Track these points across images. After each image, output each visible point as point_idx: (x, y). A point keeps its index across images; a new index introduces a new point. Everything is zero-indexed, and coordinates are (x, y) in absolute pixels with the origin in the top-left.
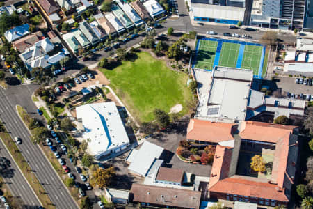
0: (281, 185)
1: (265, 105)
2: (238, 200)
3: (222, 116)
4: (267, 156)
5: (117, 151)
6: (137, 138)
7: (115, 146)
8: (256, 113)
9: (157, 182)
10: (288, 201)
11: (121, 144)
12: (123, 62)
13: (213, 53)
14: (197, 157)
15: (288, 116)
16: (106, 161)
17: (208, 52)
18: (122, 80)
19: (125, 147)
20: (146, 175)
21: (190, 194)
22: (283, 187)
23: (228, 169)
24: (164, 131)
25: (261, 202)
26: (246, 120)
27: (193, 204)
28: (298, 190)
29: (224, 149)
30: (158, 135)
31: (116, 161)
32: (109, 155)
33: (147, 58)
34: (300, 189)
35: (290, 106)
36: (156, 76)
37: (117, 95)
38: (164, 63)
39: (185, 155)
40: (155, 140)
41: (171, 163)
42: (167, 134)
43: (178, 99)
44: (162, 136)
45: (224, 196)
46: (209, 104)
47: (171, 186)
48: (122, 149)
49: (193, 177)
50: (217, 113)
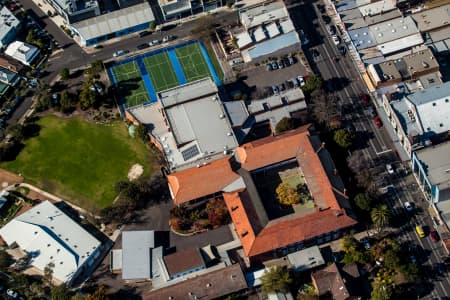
0: (335, 206)
1: (252, 116)
2: (290, 252)
3: (206, 153)
4: (289, 179)
5: (90, 263)
6: (106, 234)
7: (87, 257)
8: (246, 131)
9: (172, 278)
10: (356, 222)
11: (92, 251)
12: (23, 142)
13: (139, 79)
14: (202, 222)
15: (288, 116)
16: (83, 284)
17: (131, 80)
18: (36, 166)
19: (98, 254)
20: (151, 277)
21: (226, 274)
22: (341, 208)
23: (257, 218)
24: (138, 208)
25: (320, 241)
26: (241, 145)
27: (237, 283)
28: (358, 204)
29: (237, 194)
30: (132, 218)
31: (97, 277)
32: (82, 274)
33: (53, 123)
34: (360, 201)
35: (285, 103)
36: (81, 141)
37: (43, 189)
38: (81, 119)
39: (184, 227)
40: (133, 226)
41: (172, 246)
42: (145, 211)
43: (130, 159)
44: (139, 216)
45: (270, 255)
46: (179, 146)
47: (193, 275)
48: (96, 257)
49: (214, 250)
50: (198, 153)
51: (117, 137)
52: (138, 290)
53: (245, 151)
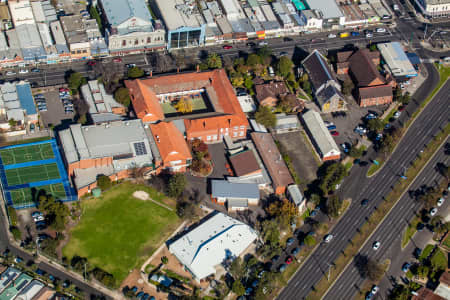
18: (123, 259)
27: (267, 137)
36: (99, 230)
37: (150, 255)
43: (126, 198)
46: (131, 156)
50: (143, 143)
51: (98, 206)
52: (264, 198)
53: (149, 115)
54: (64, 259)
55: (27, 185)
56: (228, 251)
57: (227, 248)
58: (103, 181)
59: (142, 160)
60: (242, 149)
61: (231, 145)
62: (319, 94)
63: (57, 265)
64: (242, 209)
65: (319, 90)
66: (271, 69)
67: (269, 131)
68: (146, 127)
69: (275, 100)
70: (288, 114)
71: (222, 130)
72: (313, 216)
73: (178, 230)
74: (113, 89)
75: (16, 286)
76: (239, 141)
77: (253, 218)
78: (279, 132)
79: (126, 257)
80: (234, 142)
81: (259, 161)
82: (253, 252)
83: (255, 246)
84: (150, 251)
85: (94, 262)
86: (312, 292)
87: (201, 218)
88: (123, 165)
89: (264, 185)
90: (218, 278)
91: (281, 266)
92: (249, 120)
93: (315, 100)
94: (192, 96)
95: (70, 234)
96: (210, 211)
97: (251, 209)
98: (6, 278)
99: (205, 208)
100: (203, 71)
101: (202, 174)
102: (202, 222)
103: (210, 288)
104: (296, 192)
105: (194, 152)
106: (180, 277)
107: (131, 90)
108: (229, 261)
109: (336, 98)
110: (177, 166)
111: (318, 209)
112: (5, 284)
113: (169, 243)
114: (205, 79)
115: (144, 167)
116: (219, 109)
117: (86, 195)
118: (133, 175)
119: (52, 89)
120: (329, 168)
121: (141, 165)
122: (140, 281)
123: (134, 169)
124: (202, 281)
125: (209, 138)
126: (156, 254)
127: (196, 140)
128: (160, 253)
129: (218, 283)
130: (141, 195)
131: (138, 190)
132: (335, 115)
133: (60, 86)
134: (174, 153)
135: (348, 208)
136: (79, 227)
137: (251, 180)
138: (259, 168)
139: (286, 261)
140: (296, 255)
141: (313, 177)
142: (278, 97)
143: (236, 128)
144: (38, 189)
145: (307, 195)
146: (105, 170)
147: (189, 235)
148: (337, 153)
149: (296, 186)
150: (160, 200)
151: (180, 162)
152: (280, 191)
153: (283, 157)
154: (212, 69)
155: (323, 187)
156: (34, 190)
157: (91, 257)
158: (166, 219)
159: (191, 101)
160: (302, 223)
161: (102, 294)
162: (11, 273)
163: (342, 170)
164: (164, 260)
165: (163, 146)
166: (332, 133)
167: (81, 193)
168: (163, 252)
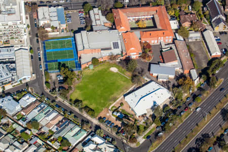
3: (118, 40)
18: (101, 103)
21: (179, 45)
33: (75, 95)
36: (90, 86)
37: (115, 101)
38: (76, 85)
43: (106, 71)
46: (110, 49)
50: (117, 43)
51: (92, 74)
52: (177, 75)
53: (122, 28)
54: (71, 100)
55: (57, 61)
56: (155, 102)
57: (155, 100)
58: (95, 61)
59: (116, 51)
60: (169, 48)
61: (163, 46)
62: (214, 21)
63: (67, 103)
64: (165, 80)
65: (213, 20)
66: (190, 7)
67: (184, 40)
68: (120, 34)
69: (190, 23)
70: (195, 31)
71: (159, 38)
72: (202, 86)
73: (131, 89)
74: (106, 13)
75: (44, 113)
76: (169, 44)
77: (171, 86)
78: (190, 40)
79: (102, 101)
80: (166, 45)
81: (177, 55)
82: (168, 103)
83: (169, 100)
84: (115, 99)
85: (85, 103)
86: (196, 127)
87: (143, 83)
88: (106, 53)
89: (178, 68)
90: (148, 116)
91: (182, 112)
92: (174, 33)
93: (211, 25)
94: (147, 19)
95: (75, 88)
96: (148, 80)
97: (170, 81)
98: (39, 108)
99: (146, 79)
100: (154, 6)
101: (147, 61)
102: (143, 86)
103: (143, 121)
104: (194, 73)
105: (144, 49)
106: (129, 114)
107: (115, 14)
108: (155, 107)
109: (222, 24)
110: (134, 56)
111: (205, 83)
112: (38, 111)
113: (125, 96)
114: (154, 11)
115: (117, 55)
116: (159, 27)
117: (86, 68)
118: (111, 59)
119: (75, 11)
120: (214, 62)
121: (115, 54)
122: (108, 115)
123: (112, 55)
124: (139, 117)
125: (153, 42)
126: (118, 101)
127: (146, 42)
128: (120, 101)
129: (147, 118)
130: (114, 70)
131: (113, 67)
132: (221, 33)
133: (80, 10)
134: (133, 49)
135: (221, 84)
136: (80, 84)
137: (172, 65)
138: (177, 60)
139: (185, 109)
140: (190, 106)
141: (205, 65)
142: (192, 22)
143: (167, 37)
144: (62, 63)
145: (200, 75)
146: (96, 55)
147: (136, 92)
148: (219, 54)
149: (194, 70)
150: (123, 73)
151: (135, 53)
152: (186, 72)
153: (190, 54)
154: (158, 5)
155: (209, 71)
156: (60, 63)
157: (84, 100)
158: (125, 83)
159: (146, 22)
160: (196, 90)
161: (87, 119)
162: (42, 106)
163: (220, 63)
164: (122, 104)
165: (128, 45)
166: (218, 43)
167: (83, 67)
168: (122, 100)
